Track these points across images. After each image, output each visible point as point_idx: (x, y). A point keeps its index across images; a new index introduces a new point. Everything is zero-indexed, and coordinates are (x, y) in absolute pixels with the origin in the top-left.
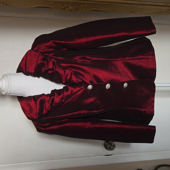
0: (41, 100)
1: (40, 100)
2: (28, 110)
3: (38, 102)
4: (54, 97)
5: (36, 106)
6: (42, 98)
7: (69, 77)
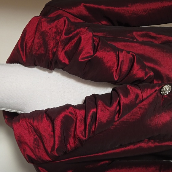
0: (66, 117)
1: (63, 117)
2: (32, 141)
3: (58, 122)
4: (95, 110)
5: (54, 131)
6: (67, 113)
7: (125, 68)
